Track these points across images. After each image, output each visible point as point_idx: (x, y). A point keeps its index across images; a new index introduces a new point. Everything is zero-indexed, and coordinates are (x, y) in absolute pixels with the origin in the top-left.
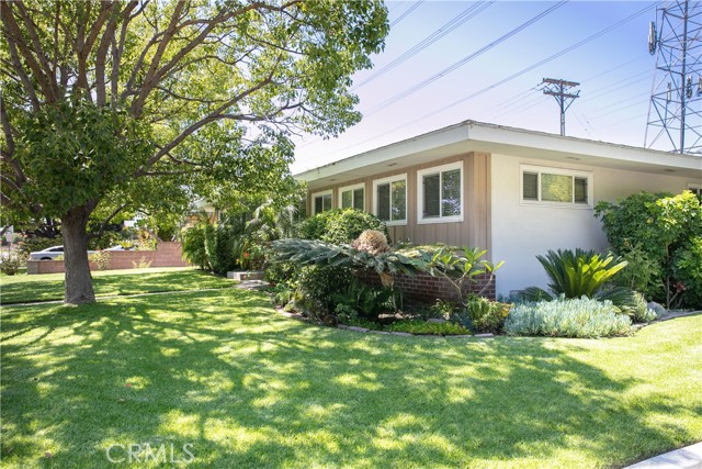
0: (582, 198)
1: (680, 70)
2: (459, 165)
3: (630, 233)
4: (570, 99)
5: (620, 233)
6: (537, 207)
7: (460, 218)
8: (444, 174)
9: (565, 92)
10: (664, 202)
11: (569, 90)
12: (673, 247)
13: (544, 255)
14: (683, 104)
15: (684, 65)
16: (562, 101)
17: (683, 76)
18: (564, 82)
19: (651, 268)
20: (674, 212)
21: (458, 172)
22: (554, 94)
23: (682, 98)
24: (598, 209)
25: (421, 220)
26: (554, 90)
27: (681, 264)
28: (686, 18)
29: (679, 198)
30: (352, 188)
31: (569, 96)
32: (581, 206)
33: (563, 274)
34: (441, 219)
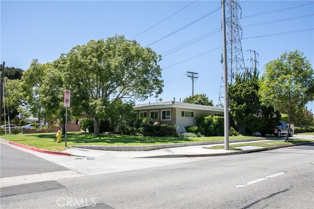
0: (192, 116)
1: (230, 69)
2: (170, 110)
4: (195, 79)
5: (199, 123)
6: (184, 118)
7: (170, 120)
8: (167, 111)
10: (206, 118)
11: (195, 75)
12: (208, 126)
13: (185, 126)
14: (231, 80)
15: (232, 68)
16: (193, 79)
17: (231, 71)
18: (194, 73)
19: (203, 129)
20: (207, 119)
24: (196, 118)
25: (162, 120)
26: (191, 76)
27: (209, 129)
28: (232, 53)
29: (209, 117)
30: (144, 112)
31: (195, 77)
32: (192, 118)
34: (166, 120)
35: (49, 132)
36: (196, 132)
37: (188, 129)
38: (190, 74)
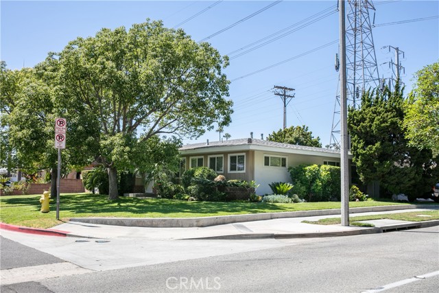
0: (284, 165)
1: (352, 82)
2: (244, 154)
3: (298, 178)
4: (289, 98)
5: (295, 178)
6: (270, 168)
7: (244, 171)
8: (239, 156)
9: (286, 94)
10: (307, 168)
11: (288, 93)
12: (311, 182)
13: (271, 184)
14: (354, 101)
15: (355, 80)
16: (285, 99)
17: (354, 85)
18: (286, 88)
19: (303, 189)
20: (310, 171)
21: (244, 156)
22: (280, 95)
23: (354, 98)
24: (290, 168)
25: (229, 171)
26: (281, 93)
27: (312, 188)
28: (355, 52)
29: (313, 166)
31: (289, 96)
32: (283, 168)
33: (276, 189)
34: (237, 172)
35: (26, 194)
36: (290, 194)
37: (275, 189)
38: (279, 91)
